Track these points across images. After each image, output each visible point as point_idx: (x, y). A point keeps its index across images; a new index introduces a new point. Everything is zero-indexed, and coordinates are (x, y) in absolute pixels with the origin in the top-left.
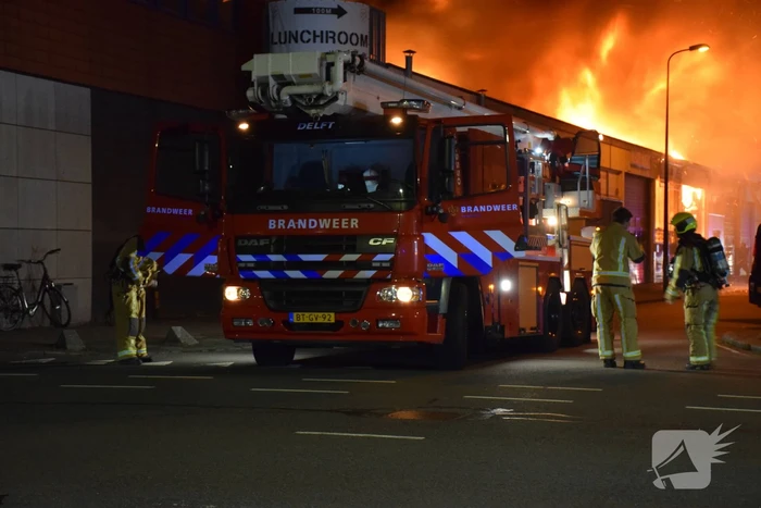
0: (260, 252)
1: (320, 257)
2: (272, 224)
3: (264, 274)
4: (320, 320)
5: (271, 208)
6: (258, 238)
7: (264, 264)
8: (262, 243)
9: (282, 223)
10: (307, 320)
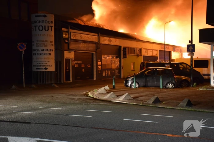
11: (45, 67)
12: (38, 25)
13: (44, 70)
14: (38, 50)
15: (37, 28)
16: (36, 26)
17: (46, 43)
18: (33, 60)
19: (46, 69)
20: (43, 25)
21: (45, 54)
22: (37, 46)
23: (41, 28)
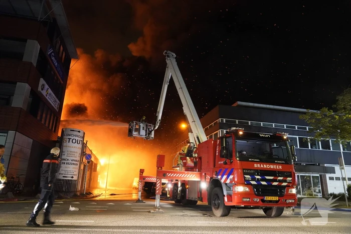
0: (252, 175)
1: (272, 178)
2: (255, 165)
3: (253, 183)
4: (274, 199)
5: (255, 160)
6: (251, 170)
7: (253, 179)
8: (252, 172)
9: (259, 165)
10: (269, 199)
11: (71, 176)
12: (72, 138)
13: (71, 179)
14: (68, 160)
15: (71, 140)
16: (69, 139)
17: (76, 154)
18: (61, 169)
19: (72, 177)
20: (77, 138)
21: (73, 164)
22: (67, 156)
23: (74, 141)
